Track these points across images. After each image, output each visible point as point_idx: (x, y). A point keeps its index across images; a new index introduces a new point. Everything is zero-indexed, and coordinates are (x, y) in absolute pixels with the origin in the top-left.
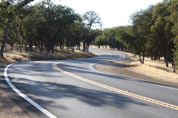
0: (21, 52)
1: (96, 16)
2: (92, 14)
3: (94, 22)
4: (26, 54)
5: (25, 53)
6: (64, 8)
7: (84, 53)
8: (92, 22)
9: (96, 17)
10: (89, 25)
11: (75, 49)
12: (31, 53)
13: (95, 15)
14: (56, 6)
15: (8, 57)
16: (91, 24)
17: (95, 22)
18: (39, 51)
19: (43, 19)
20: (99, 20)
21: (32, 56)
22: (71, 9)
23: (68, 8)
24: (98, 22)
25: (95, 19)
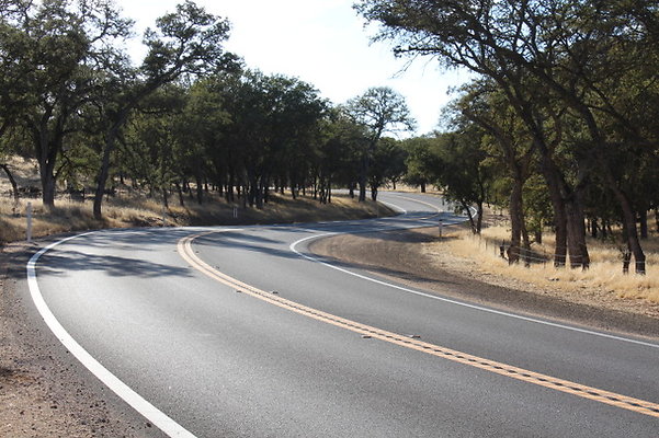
0: (166, 206)
1: (394, 101)
2: (385, 96)
3: (389, 119)
4: (180, 210)
5: (177, 206)
6: (288, 84)
7: (359, 206)
8: (384, 117)
9: (395, 106)
10: (377, 126)
11: (334, 195)
12: (197, 206)
13: (393, 97)
14: (267, 78)
15: (115, 216)
16: (380, 125)
17: (394, 118)
18: (225, 202)
19: (225, 117)
20: (403, 113)
21: (196, 214)
22: (307, 88)
23: (301, 86)
24: (402, 120)
25: (391, 110)
